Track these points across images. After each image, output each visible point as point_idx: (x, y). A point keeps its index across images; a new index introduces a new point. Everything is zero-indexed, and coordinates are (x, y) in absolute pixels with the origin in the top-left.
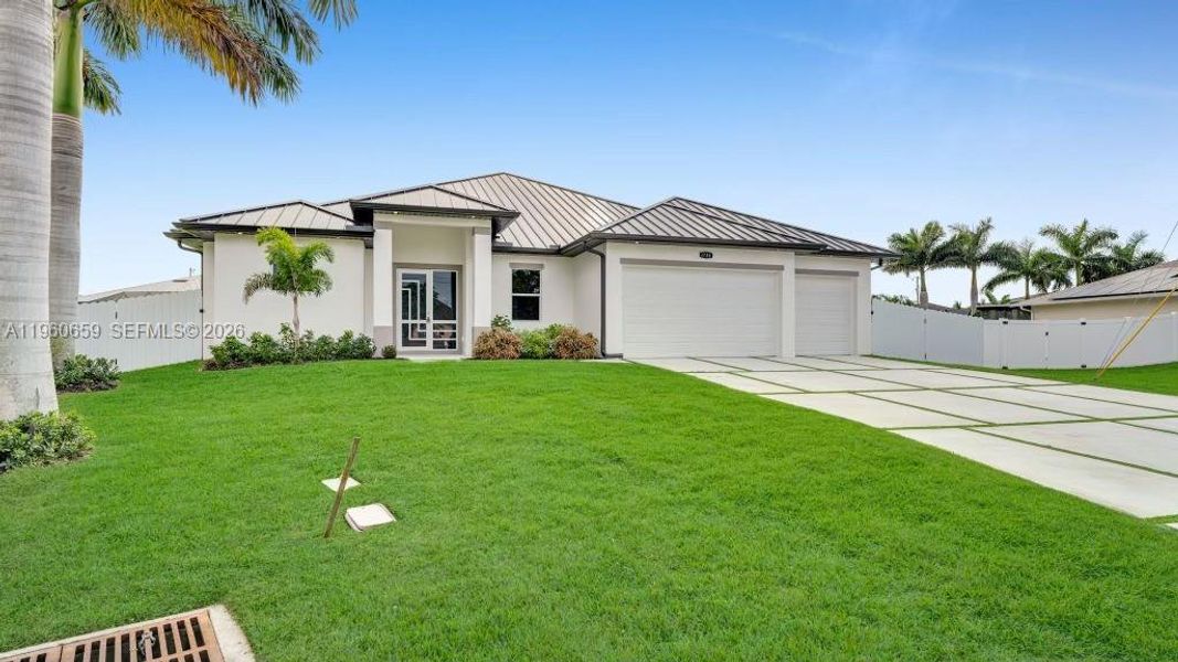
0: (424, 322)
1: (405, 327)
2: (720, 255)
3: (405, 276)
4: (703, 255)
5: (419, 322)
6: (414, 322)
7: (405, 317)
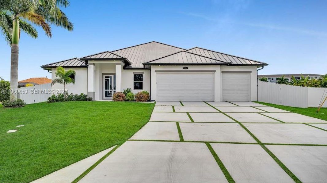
0: (111, 90)
1: (106, 92)
2: (190, 68)
3: (106, 77)
4: (184, 68)
5: (110, 90)
6: (108, 90)
7: (106, 89)
